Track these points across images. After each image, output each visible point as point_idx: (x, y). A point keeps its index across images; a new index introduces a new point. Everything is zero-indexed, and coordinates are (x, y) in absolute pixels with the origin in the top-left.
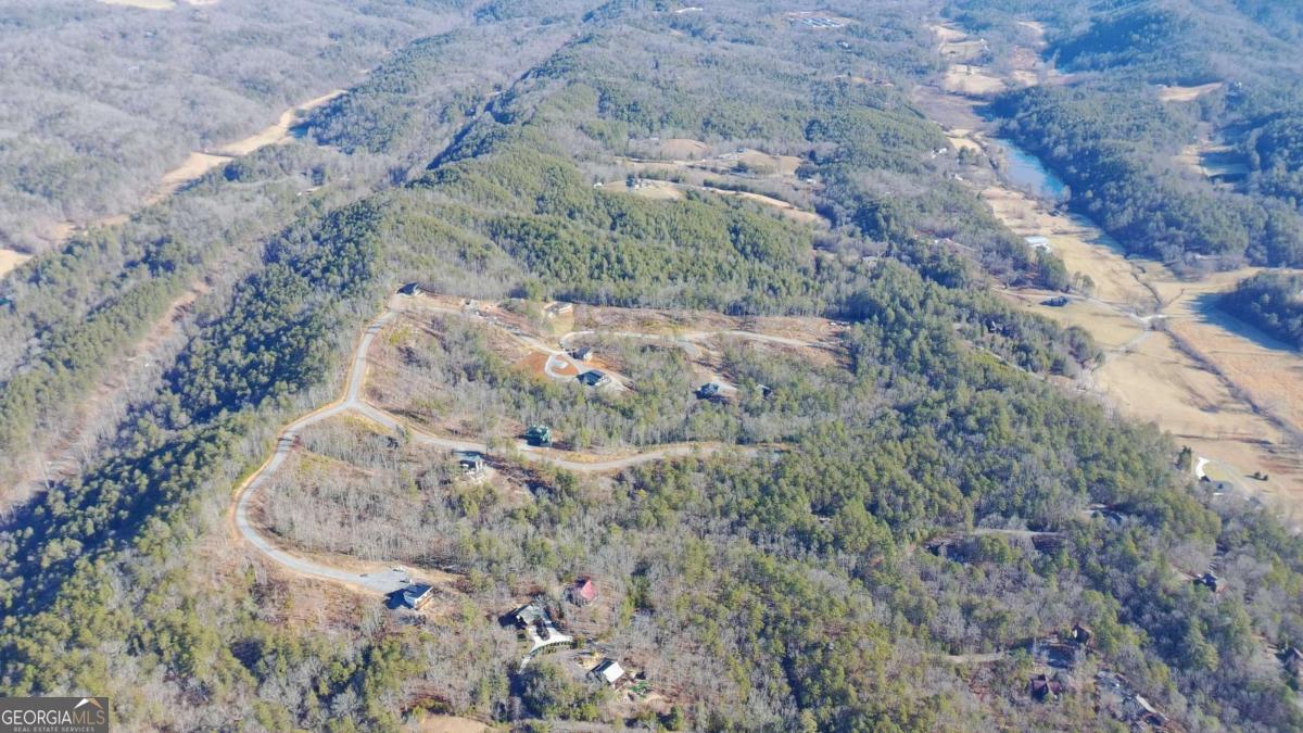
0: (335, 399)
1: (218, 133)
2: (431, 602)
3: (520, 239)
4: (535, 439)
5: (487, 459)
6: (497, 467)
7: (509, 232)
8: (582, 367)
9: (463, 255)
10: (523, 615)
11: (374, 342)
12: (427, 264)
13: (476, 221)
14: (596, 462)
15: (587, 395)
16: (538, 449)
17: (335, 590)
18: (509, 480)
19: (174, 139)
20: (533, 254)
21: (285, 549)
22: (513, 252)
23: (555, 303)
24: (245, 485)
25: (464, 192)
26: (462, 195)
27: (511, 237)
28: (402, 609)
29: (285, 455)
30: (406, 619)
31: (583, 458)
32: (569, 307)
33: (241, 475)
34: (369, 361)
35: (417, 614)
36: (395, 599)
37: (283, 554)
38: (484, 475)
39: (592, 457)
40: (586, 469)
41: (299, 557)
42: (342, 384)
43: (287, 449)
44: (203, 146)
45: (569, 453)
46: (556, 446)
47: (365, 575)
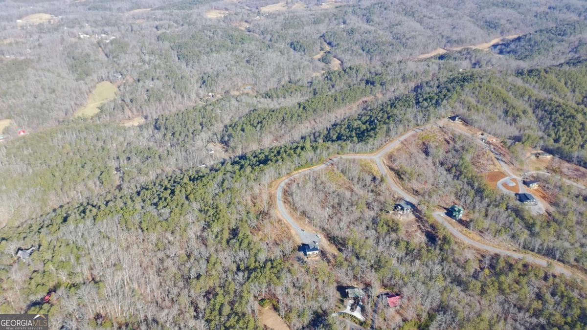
0: (370, 152)
1: (455, 41)
2: (317, 258)
3: (551, 114)
4: (450, 212)
5: (415, 209)
6: (417, 216)
7: (546, 108)
8: (523, 189)
9: (506, 112)
10: (349, 291)
11: (413, 136)
12: (478, 110)
13: (530, 97)
14: (478, 241)
15: (511, 205)
16: (449, 218)
17: (286, 229)
18: (419, 226)
19: (433, 41)
20: (551, 124)
21: (285, 202)
22: (541, 120)
23: (540, 152)
24: (300, 171)
25: (536, 82)
26: (534, 83)
27: (546, 111)
28: (301, 254)
29: (326, 166)
30: (299, 259)
31: (471, 236)
32: (549, 157)
33: (301, 166)
34: (402, 142)
35: (306, 259)
36: (304, 248)
37: (282, 204)
38: (405, 217)
39: (479, 238)
40: (467, 241)
41: (286, 208)
42: (380, 147)
43: (329, 164)
44: (445, 46)
45: (465, 229)
46: (461, 221)
47: (303, 230)
